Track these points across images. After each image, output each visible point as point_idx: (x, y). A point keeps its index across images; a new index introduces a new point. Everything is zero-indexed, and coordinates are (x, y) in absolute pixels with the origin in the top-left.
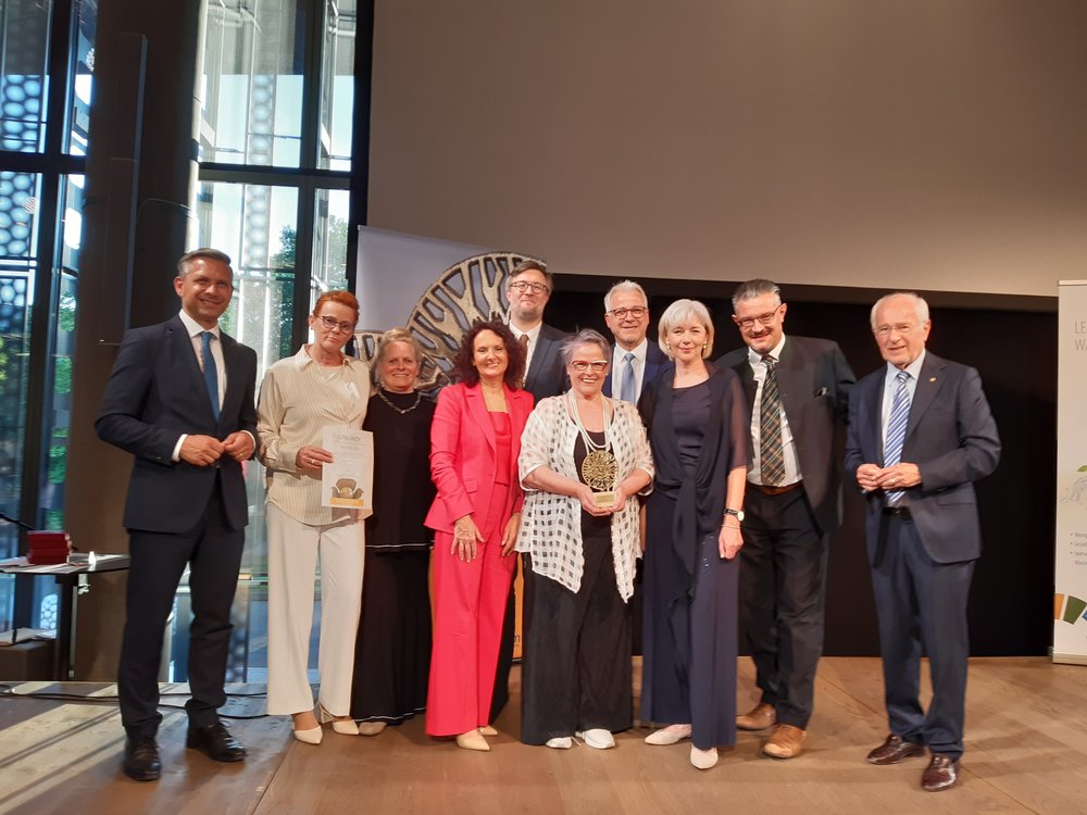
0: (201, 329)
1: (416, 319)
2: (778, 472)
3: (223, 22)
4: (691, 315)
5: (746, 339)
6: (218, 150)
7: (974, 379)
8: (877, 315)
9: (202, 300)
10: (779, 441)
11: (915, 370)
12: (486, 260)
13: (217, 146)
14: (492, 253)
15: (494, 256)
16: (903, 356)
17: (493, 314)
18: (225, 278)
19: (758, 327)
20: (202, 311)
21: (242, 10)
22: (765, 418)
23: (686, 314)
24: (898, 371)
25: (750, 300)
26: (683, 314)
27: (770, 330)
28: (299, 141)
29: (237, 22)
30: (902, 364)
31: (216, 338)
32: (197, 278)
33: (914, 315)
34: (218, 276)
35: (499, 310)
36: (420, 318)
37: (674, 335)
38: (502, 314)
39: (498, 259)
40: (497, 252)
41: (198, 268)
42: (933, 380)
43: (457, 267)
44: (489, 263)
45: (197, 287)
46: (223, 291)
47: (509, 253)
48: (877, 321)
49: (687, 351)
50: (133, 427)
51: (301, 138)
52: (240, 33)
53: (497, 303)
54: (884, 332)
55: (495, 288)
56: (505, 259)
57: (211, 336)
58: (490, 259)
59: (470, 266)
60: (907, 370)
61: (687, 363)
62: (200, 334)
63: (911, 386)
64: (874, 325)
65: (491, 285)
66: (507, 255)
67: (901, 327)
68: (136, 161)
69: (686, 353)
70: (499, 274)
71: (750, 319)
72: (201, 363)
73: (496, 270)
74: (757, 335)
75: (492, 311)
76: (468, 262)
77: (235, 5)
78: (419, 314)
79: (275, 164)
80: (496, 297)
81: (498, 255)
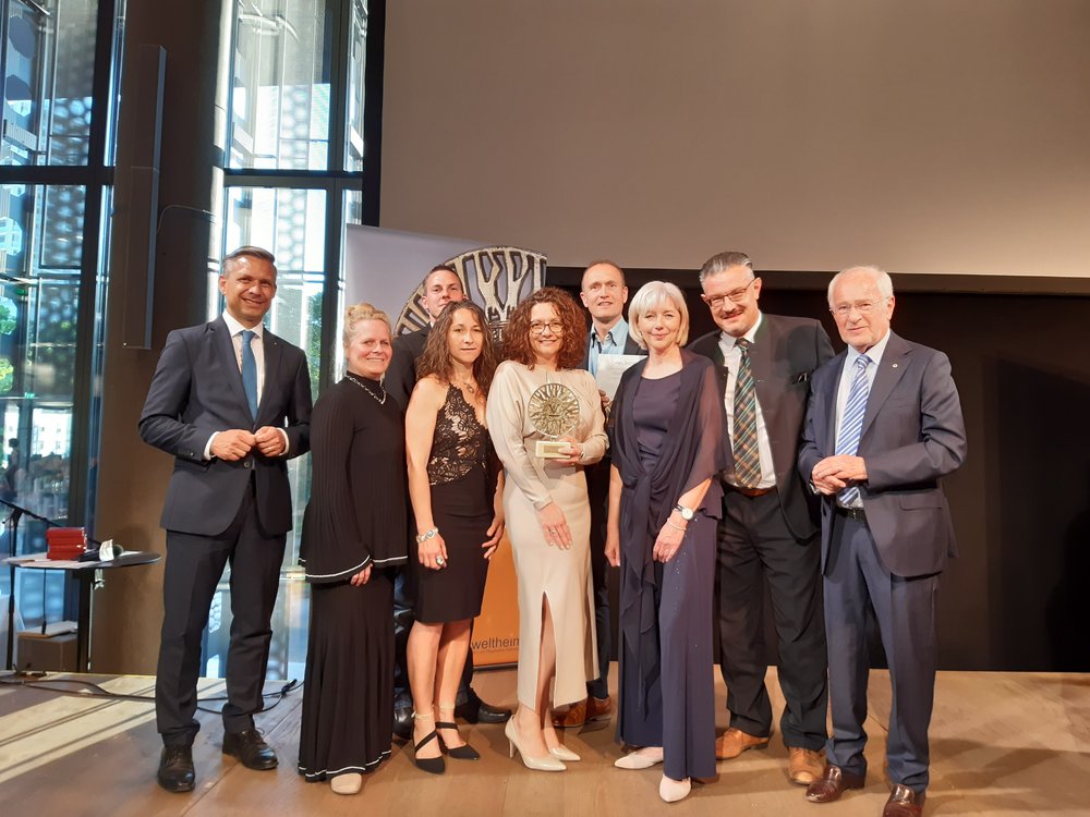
0: (242, 328)
1: (407, 316)
2: (753, 472)
3: (259, 31)
4: (663, 297)
5: (717, 320)
6: (257, 156)
7: (942, 364)
8: (835, 292)
9: (245, 299)
10: (754, 436)
11: (876, 354)
12: (481, 255)
13: (256, 152)
14: (488, 247)
15: (490, 251)
16: (864, 338)
17: (490, 309)
18: (269, 278)
19: (729, 305)
20: (245, 311)
21: (279, 19)
22: (738, 410)
23: (656, 296)
24: (858, 355)
25: (718, 275)
26: (654, 296)
27: (742, 309)
28: (326, 144)
29: (272, 30)
30: (864, 346)
31: (258, 337)
32: (242, 276)
33: (876, 291)
34: (262, 275)
35: (496, 306)
36: (411, 315)
37: (646, 320)
38: (499, 309)
39: (495, 254)
40: (492, 247)
41: (241, 267)
42: (895, 366)
43: (451, 262)
44: (485, 258)
45: (240, 286)
46: (266, 291)
47: (506, 247)
48: (835, 299)
49: (660, 337)
50: (168, 426)
51: (329, 142)
52: (277, 40)
53: (494, 298)
54: (842, 311)
55: (491, 282)
56: (502, 253)
57: (252, 335)
58: (486, 254)
59: (464, 262)
60: (867, 354)
61: (660, 351)
62: (241, 333)
63: (872, 372)
64: (831, 304)
65: (487, 280)
66: (504, 249)
67: (863, 304)
68: (156, 170)
69: (659, 340)
70: (496, 269)
71: (720, 297)
72: (240, 362)
73: (492, 265)
74: (729, 315)
75: (487, 307)
76: (462, 257)
77: (270, 13)
78: (410, 311)
79: (311, 168)
80: (493, 291)
81: (495, 250)
